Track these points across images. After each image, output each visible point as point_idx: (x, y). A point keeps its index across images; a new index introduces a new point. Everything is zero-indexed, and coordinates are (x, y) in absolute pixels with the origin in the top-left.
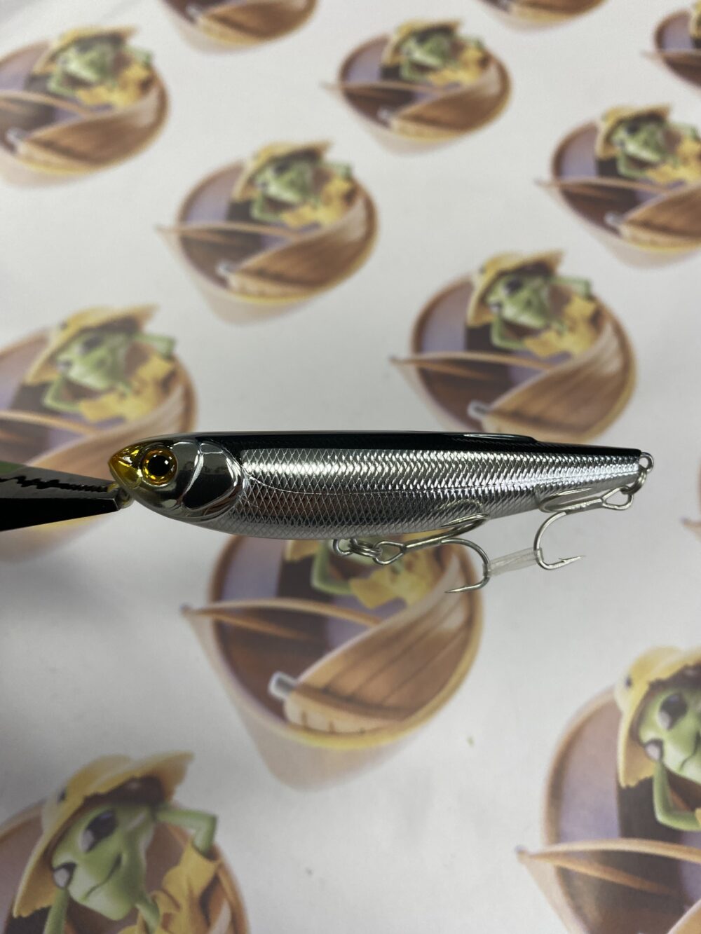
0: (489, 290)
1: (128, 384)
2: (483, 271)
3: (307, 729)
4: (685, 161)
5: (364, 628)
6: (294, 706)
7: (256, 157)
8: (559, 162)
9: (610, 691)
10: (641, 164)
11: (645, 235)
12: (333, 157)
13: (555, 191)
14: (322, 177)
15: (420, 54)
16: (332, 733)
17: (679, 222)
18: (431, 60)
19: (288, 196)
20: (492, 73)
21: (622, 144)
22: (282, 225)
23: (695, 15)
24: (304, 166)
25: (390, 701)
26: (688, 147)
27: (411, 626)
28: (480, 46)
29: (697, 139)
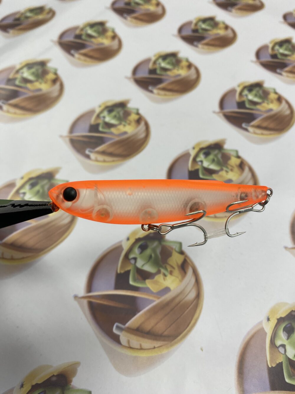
0: (197, 155)
2: (194, 148)
3: (131, 348)
4: (272, 102)
5: (153, 301)
6: (124, 337)
7: (100, 106)
8: (222, 103)
9: (261, 323)
10: (255, 103)
11: (258, 131)
12: (131, 105)
13: (221, 115)
14: (127, 114)
15: (164, 64)
16: (141, 349)
17: (272, 125)
18: (168, 66)
19: (114, 122)
20: (193, 70)
21: (247, 95)
22: (112, 133)
23: (271, 46)
24: (119, 109)
25: (166, 333)
26: (272, 96)
27: (173, 299)
28: (187, 60)
29: (276, 93)
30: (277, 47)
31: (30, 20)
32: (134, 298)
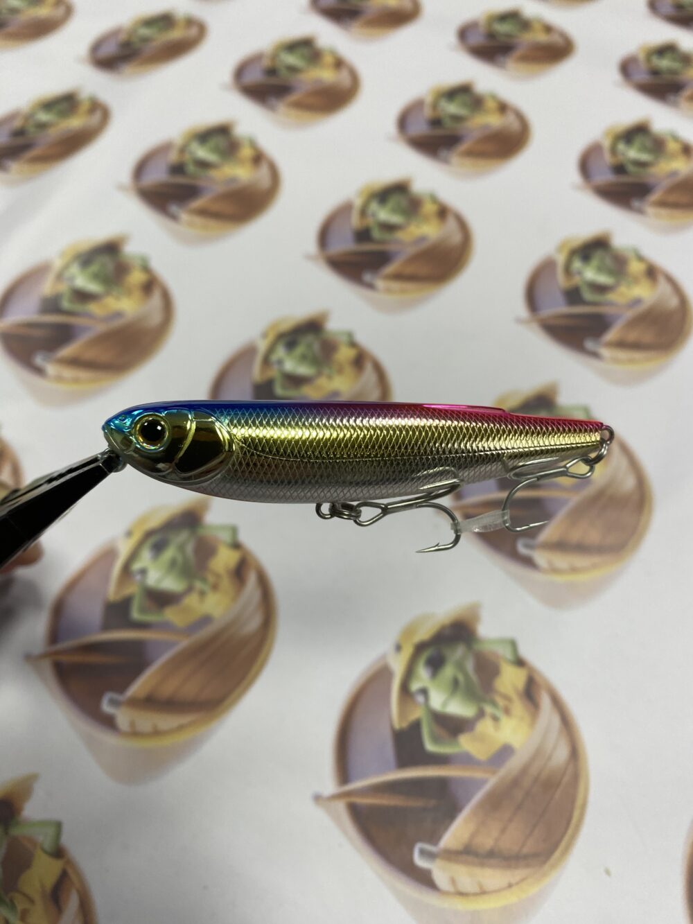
1: (204, 580)
3: (462, 894)
4: (636, 280)
5: (485, 781)
6: (440, 873)
7: (265, 335)
8: (532, 297)
10: (601, 289)
11: (622, 354)
12: (334, 325)
13: (535, 325)
14: (329, 347)
15: (384, 214)
16: (483, 892)
17: (647, 336)
18: (395, 219)
19: (303, 370)
20: (451, 224)
21: (580, 273)
23: (607, 144)
24: (309, 338)
25: (525, 850)
26: (636, 267)
27: (524, 770)
28: (434, 199)
29: (640, 258)
30: (621, 147)
31: (53, 133)
32: (443, 783)
